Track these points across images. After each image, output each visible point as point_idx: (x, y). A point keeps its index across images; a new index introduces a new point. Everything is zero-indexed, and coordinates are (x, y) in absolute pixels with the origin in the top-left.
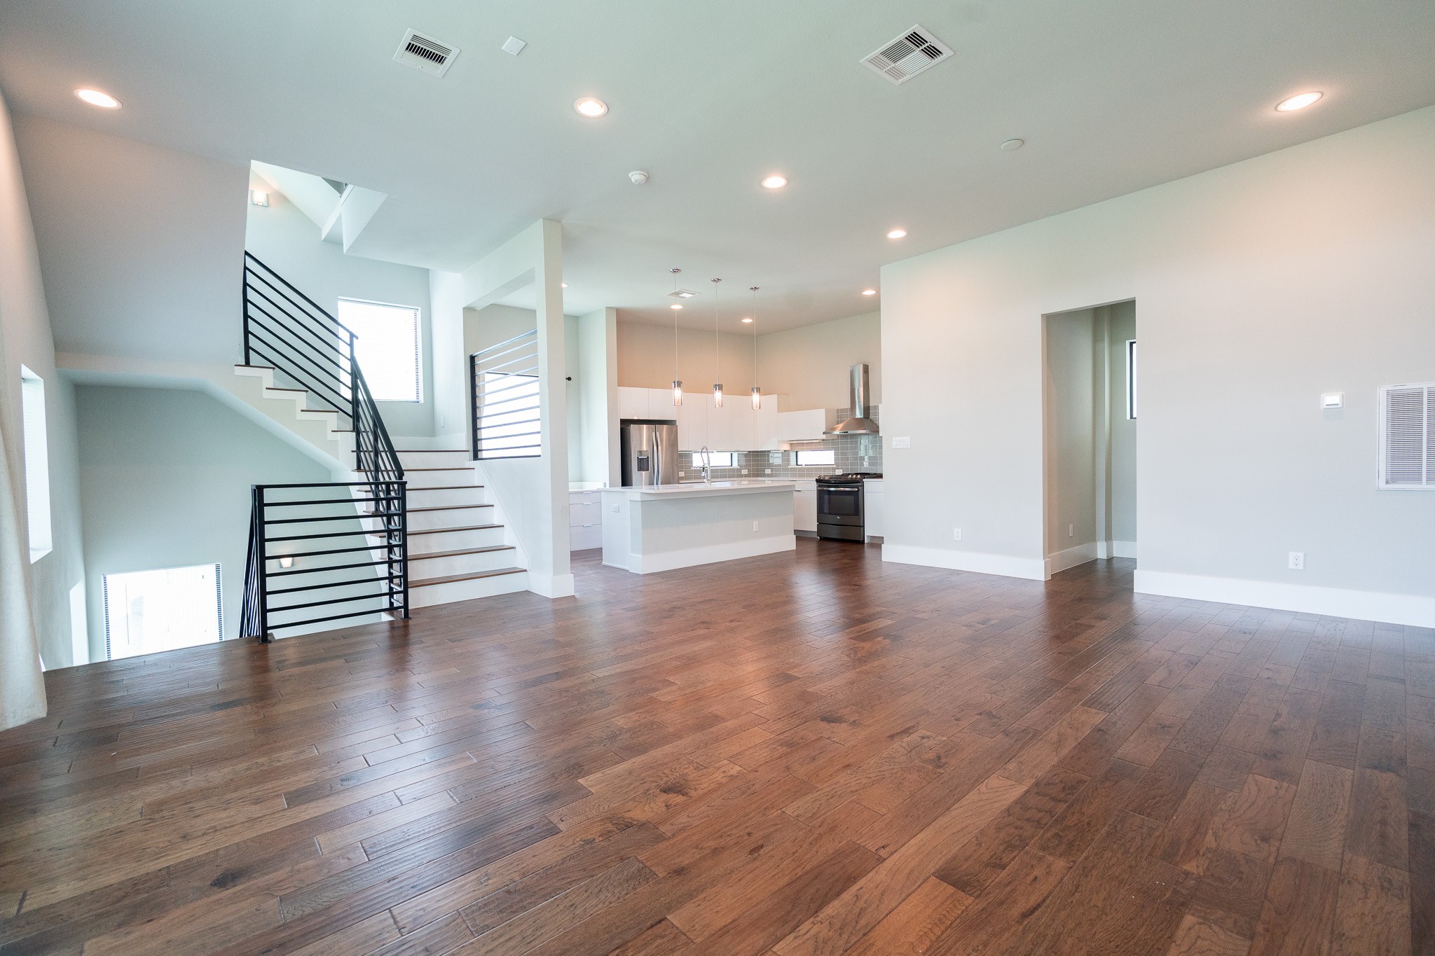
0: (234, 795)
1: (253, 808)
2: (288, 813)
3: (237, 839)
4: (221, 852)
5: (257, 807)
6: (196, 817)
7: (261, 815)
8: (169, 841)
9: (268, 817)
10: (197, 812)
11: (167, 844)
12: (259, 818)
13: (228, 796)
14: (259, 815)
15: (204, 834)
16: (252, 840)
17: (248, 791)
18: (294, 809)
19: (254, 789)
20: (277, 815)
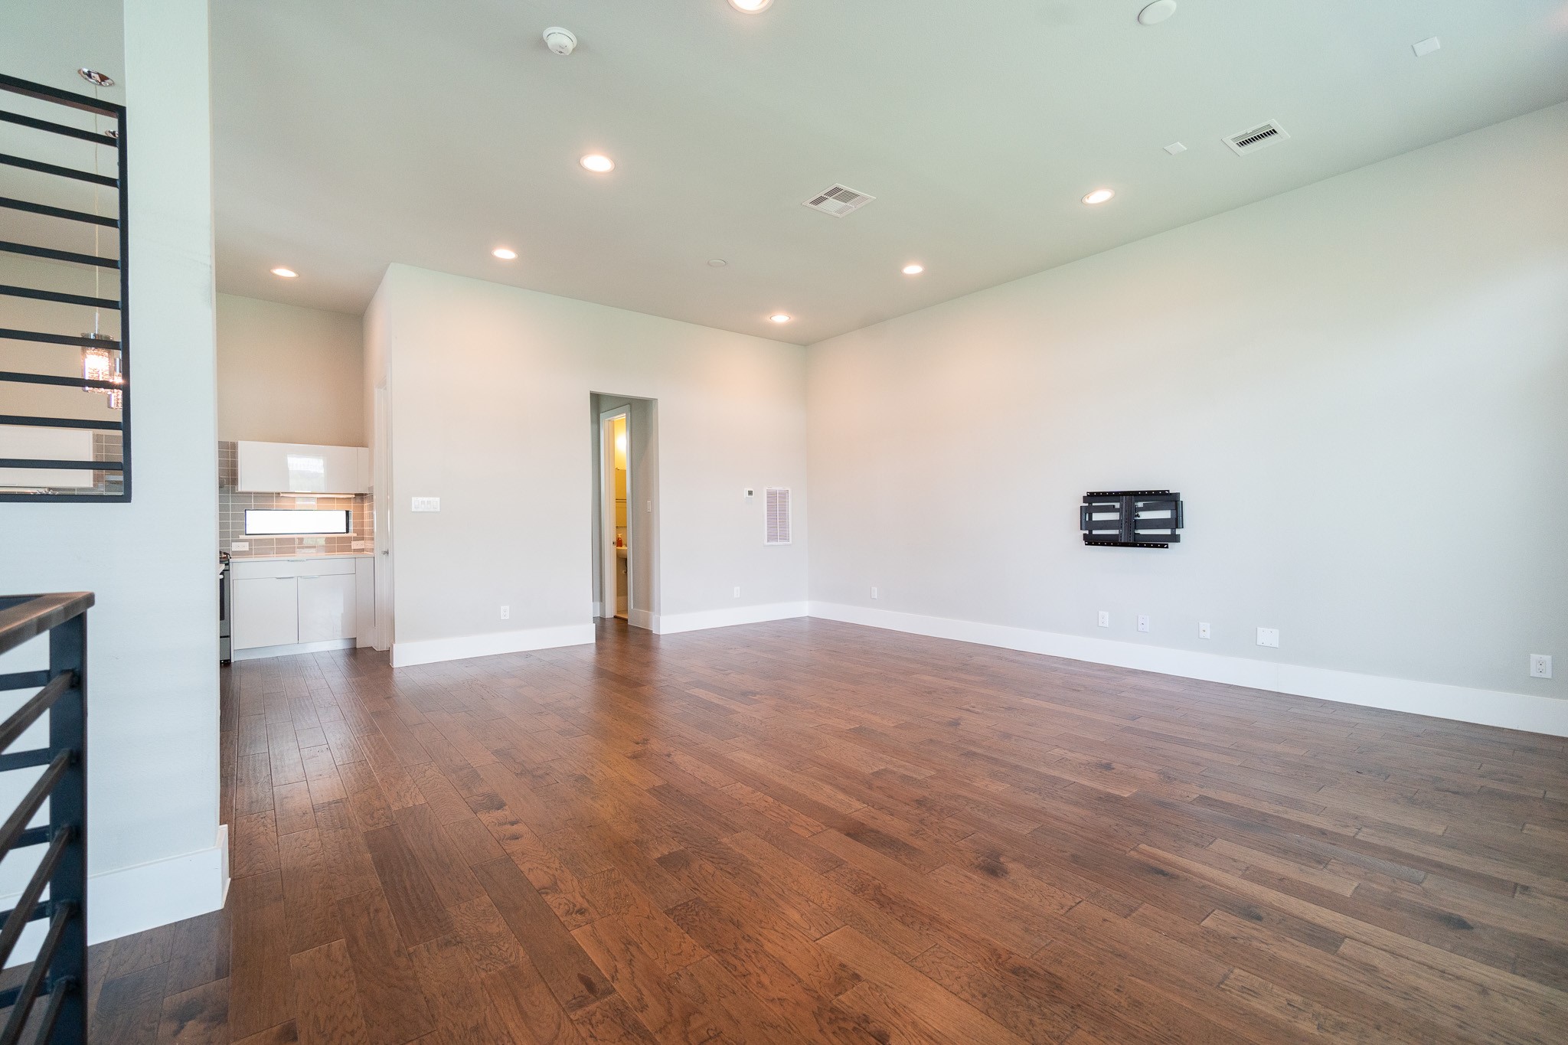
0: (1392, 1000)
1: (1381, 966)
2: (1351, 932)
3: (1424, 947)
4: (1448, 946)
5: (1376, 962)
6: (1459, 1008)
7: (1381, 952)
8: (1506, 1001)
9: (1375, 944)
10: (1453, 1012)
11: (1511, 1000)
12: (1384, 950)
13: (1401, 1004)
14: (1383, 952)
15: (1458, 978)
16: (1408, 935)
17: (1370, 991)
18: (1342, 931)
19: (1362, 987)
20: (1364, 938)
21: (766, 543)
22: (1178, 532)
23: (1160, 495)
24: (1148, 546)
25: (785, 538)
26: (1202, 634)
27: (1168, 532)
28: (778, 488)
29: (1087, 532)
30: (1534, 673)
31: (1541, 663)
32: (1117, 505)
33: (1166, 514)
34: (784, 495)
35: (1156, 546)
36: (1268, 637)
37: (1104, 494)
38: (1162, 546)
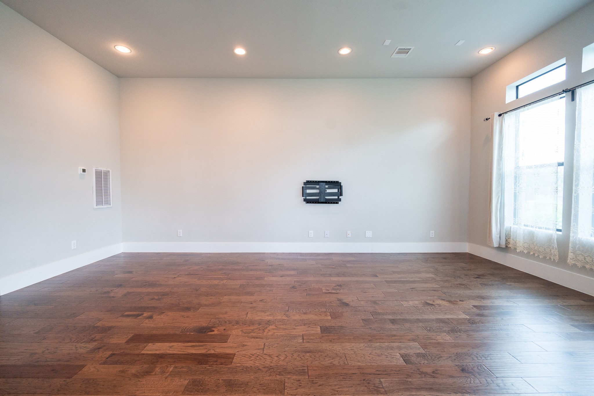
21: (95, 207)
22: (340, 197)
23: (333, 183)
24: (331, 203)
25: (108, 202)
26: (348, 236)
27: (336, 197)
28: (103, 169)
29: (304, 198)
30: (431, 236)
31: (432, 233)
32: (318, 187)
33: (336, 191)
34: (107, 173)
35: (334, 203)
36: (369, 234)
37: (313, 181)
38: (337, 203)
